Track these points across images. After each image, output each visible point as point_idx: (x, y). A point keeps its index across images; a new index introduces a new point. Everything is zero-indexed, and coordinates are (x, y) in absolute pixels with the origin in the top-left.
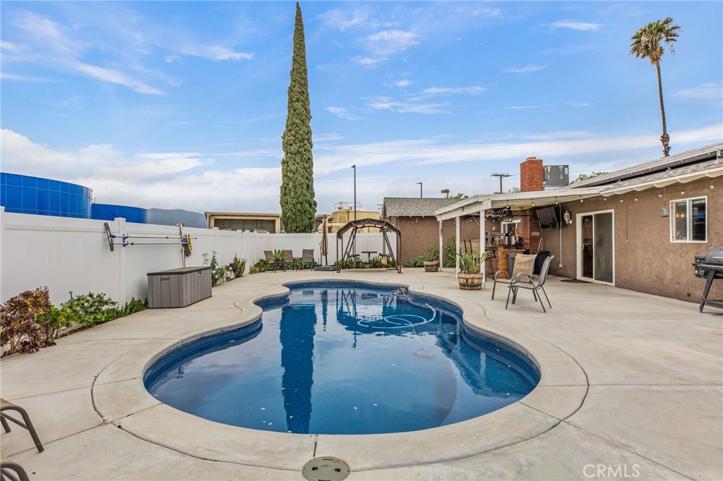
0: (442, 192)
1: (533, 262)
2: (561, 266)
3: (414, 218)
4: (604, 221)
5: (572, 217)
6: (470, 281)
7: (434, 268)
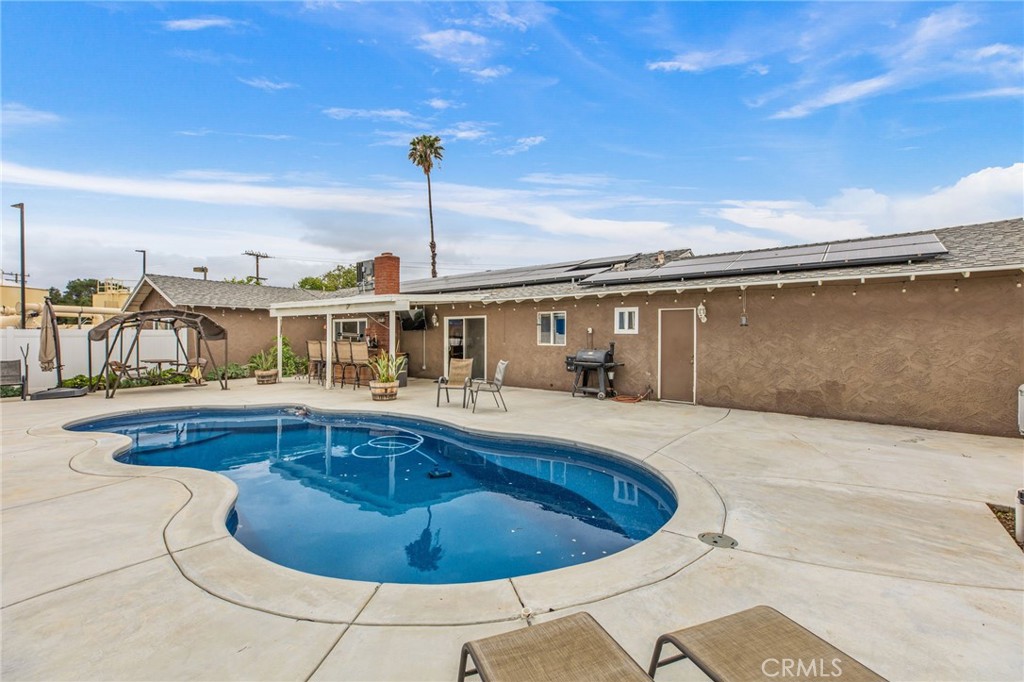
0: (196, 269)
1: (471, 367)
2: (424, 368)
3: (239, 311)
4: (475, 326)
5: (440, 320)
6: (389, 390)
7: (273, 378)
